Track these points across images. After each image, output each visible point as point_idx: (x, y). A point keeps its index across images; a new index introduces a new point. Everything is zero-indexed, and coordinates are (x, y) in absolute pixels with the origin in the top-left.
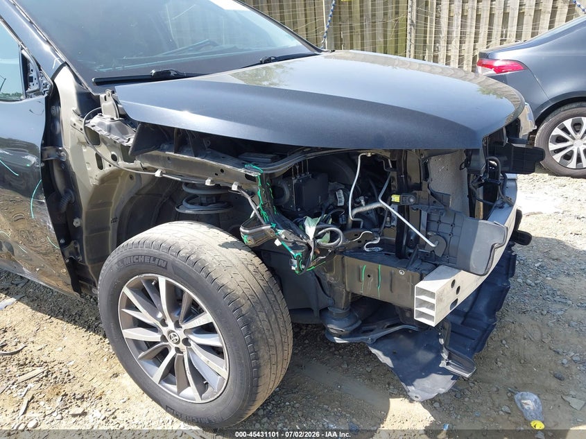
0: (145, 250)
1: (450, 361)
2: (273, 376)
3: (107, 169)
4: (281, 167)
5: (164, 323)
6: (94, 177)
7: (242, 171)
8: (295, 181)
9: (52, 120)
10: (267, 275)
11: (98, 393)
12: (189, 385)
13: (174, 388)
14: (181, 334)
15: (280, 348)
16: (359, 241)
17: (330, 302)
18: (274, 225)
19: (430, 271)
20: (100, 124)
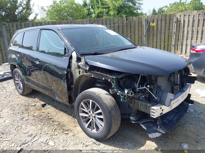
0: (88, 93)
1: (160, 129)
2: (115, 128)
3: (81, 74)
4: (120, 76)
5: (90, 112)
6: (78, 76)
7: (111, 77)
8: (124, 80)
9: (70, 62)
10: (115, 102)
11: (71, 130)
12: (94, 129)
13: (90, 130)
14: (94, 115)
15: (117, 120)
16: (139, 96)
17: (131, 112)
18: (117, 90)
19: (156, 105)
20: (81, 64)
